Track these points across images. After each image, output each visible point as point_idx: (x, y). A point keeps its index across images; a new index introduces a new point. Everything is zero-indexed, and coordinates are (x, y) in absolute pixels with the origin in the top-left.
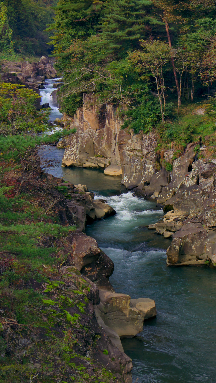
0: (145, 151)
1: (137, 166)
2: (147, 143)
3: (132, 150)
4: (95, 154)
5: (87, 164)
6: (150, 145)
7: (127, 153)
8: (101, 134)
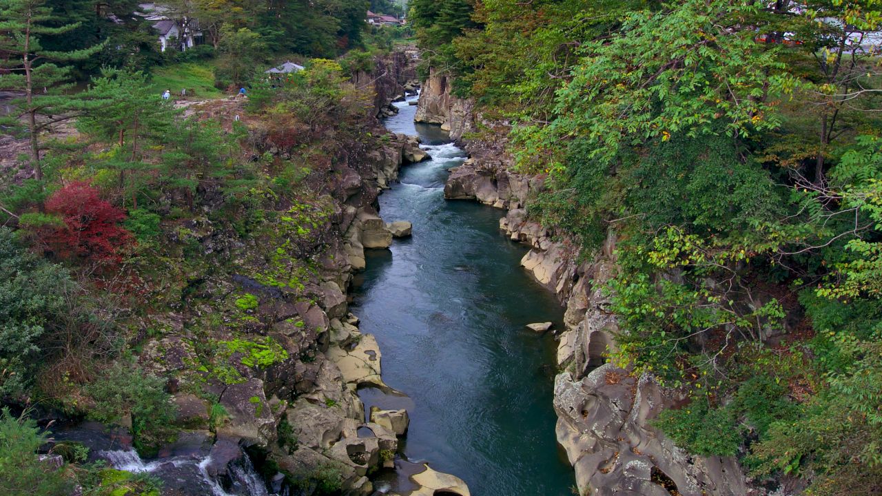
0: (465, 113)
1: (459, 124)
2: (466, 106)
3: (457, 111)
4: (437, 113)
5: (432, 121)
6: (468, 108)
7: (453, 113)
8: (442, 98)
